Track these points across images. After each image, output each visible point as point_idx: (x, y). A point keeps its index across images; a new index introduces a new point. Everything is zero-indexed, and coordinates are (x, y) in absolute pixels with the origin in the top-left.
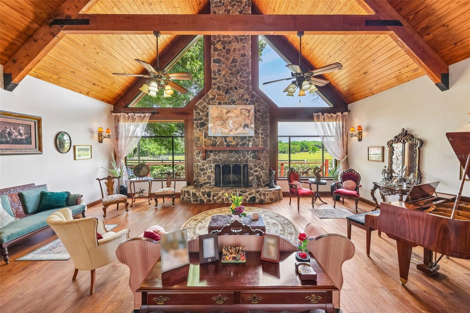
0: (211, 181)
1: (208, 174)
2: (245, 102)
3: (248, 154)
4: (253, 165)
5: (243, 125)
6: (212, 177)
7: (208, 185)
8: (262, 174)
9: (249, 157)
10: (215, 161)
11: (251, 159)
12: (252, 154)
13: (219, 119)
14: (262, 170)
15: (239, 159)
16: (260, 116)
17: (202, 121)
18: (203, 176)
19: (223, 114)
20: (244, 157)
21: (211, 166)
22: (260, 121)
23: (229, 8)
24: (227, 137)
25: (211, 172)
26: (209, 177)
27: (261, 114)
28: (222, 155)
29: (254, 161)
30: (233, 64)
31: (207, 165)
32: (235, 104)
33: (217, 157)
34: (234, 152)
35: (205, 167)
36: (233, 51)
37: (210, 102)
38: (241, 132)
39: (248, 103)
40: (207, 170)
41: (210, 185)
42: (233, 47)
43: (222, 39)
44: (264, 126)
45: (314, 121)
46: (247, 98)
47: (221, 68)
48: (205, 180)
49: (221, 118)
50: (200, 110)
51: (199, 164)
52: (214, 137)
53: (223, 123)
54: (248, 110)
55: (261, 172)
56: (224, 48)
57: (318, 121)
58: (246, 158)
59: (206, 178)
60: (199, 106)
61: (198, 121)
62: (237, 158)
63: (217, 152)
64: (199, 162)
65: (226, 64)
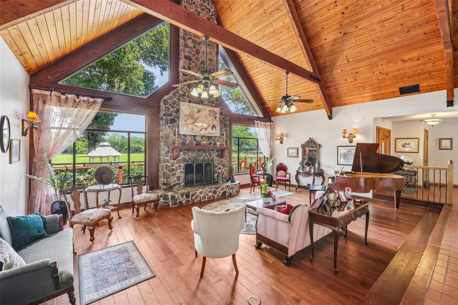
0: (181, 182)
1: (177, 175)
2: (211, 104)
3: (213, 153)
4: (217, 163)
5: (211, 125)
6: (182, 177)
7: (177, 186)
8: (224, 171)
9: (214, 155)
10: (184, 160)
11: (216, 157)
12: (217, 153)
13: (191, 118)
14: (224, 167)
15: (206, 158)
16: (223, 118)
17: (172, 117)
18: (172, 178)
19: (194, 113)
20: (210, 155)
21: (181, 166)
22: (223, 123)
23: (199, 10)
24: (196, 136)
25: (181, 172)
26: (179, 178)
27: (223, 117)
28: (191, 154)
29: (218, 159)
30: (202, 65)
31: (176, 165)
32: (203, 105)
33: (186, 156)
34: (202, 151)
35: (174, 168)
36: (202, 53)
37: (181, 98)
38: (210, 132)
39: (213, 105)
40: (177, 170)
41: (180, 187)
42: (202, 50)
43: (192, 38)
44: (225, 128)
45: (255, 127)
46: (213, 101)
47: (191, 66)
48: (175, 181)
49: (193, 116)
50: (170, 105)
51: (168, 164)
52: (184, 135)
53: (194, 121)
54: (215, 112)
55: (223, 169)
56: (195, 47)
57: (258, 127)
58: (212, 157)
59: (175, 179)
60: (169, 101)
61: (167, 116)
62: (204, 157)
63: (186, 151)
64: (169, 162)
65: (196, 64)
